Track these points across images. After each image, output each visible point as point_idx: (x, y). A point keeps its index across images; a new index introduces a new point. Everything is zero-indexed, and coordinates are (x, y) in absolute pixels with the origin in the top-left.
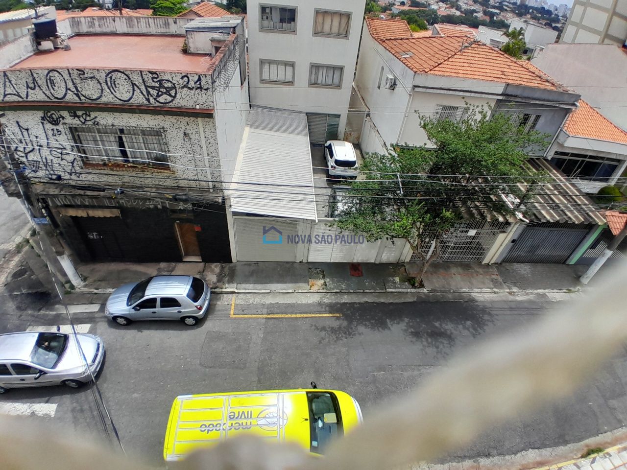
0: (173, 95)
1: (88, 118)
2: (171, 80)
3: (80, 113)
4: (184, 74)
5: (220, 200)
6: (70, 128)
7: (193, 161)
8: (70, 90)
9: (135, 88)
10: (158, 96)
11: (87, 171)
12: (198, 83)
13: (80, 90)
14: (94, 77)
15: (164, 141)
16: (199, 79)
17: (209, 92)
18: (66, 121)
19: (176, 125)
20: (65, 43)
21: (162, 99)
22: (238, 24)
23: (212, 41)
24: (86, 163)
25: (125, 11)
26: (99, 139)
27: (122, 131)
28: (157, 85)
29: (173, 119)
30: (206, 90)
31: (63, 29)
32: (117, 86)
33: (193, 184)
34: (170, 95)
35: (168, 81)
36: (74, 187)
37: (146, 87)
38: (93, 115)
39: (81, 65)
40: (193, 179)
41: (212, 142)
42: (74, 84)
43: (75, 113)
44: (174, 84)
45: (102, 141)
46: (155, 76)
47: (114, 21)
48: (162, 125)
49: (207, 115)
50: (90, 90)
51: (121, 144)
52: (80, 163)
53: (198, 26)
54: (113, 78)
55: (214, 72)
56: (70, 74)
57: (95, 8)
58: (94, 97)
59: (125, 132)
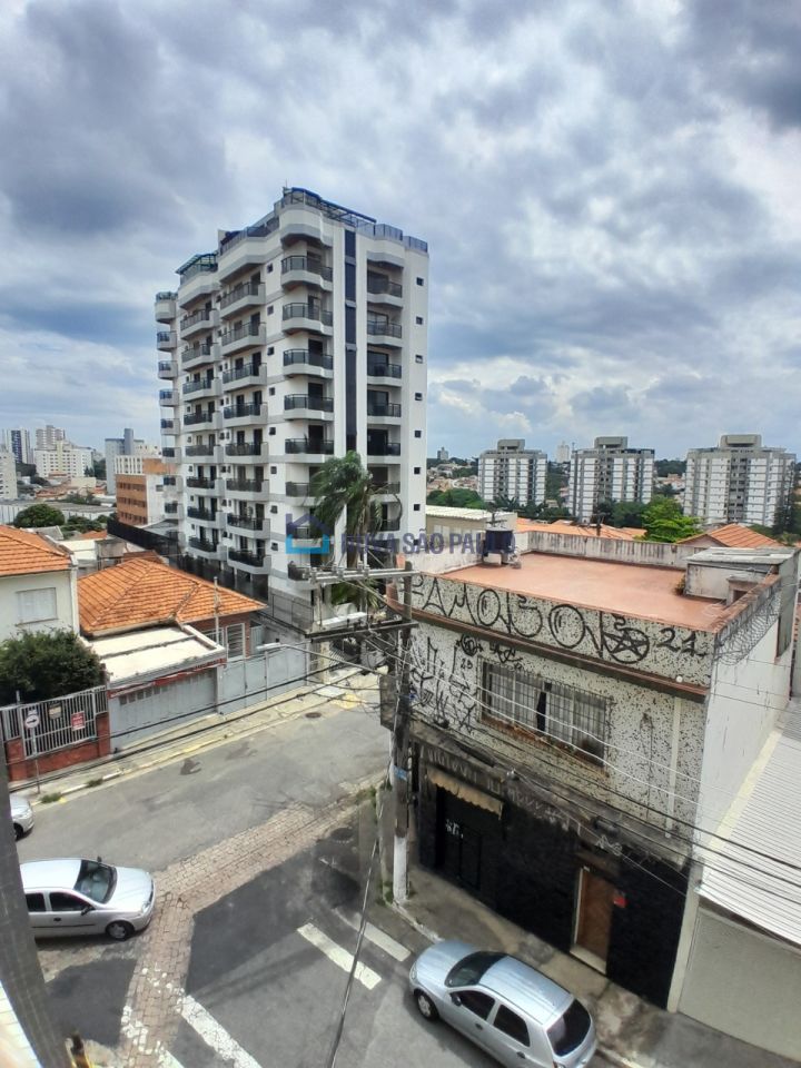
0: (642, 652)
1: (511, 658)
2: (643, 630)
3: (503, 648)
4: (666, 626)
5: (680, 862)
6: (485, 664)
7: (646, 767)
8: (502, 617)
9: (587, 633)
10: (617, 650)
11: (483, 727)
12: (689, 643)
13: (513, 619)
14: (536, 608)
15: (607, 718)
16: (693, 638)
17: (706, 660)
18: (483, 654)
19: (633, 699)
20: (516, 560)
21: (622, 656)
22: (786, 560)
23: (732, 581)
24: (486, 717)
25: (605, 529)
26: (514, 688)
27: (548, 686)
28: (620, 634)
29: (631, 689)
30: (702, 655)
31: (521, 543)
32: (563, 625)
33: (636, 811)
34: (637, 653)
35: (639, 632)
36: (458, 744)
37: (603, 634)
38: (518, 655)
39: (524, 590)
40: (637, 799)
41: (694, 745)
42: (509, 611)
43: (497, 647)
44: (646, 637)
45: (518, 693)
46: (621, 621)
47: (586, 542)
48: (611, 692)
49: (695, 696)
50: (526, 623)
51: (541, 707)
52: (479, 713)
53: (711, 559)
54: (561, 614)
55: (722, 630)
56: (508, 598)
57: (566, 522)
58: (528, 633)
59: (553, 689)
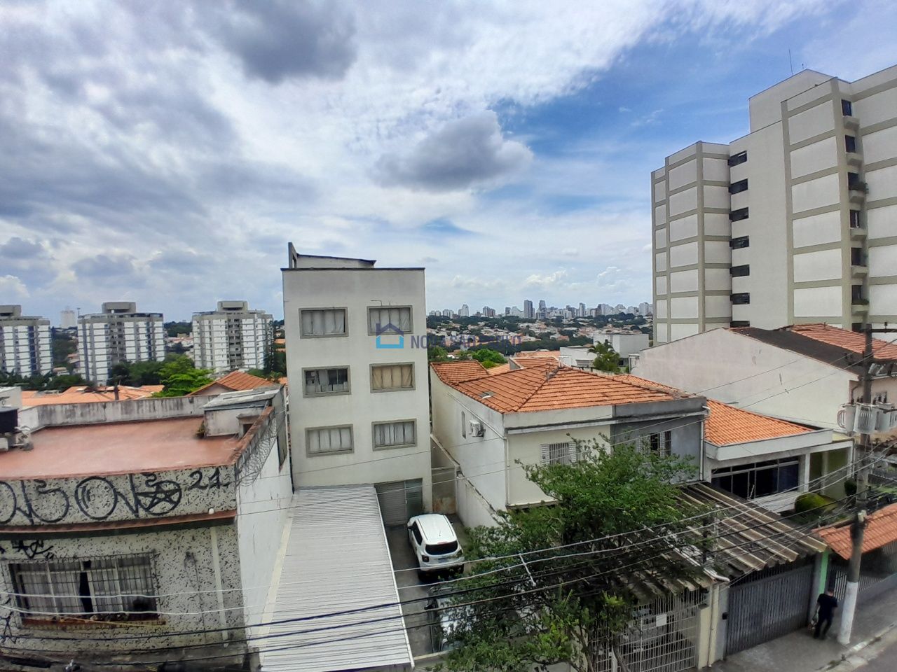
0: (176, 500)
1: (39, 550)
2: (174, 480)
3: (28, 543)
4: (194, 470)
5: (240, 661)
6: (11, 565)
7: (197, 599)
8: (19, 509)
9: (119, 498)
10: (152, 505)
11: (27, 632)
12: (215, 478)
13: (34, 508)
14: (58, 490)
15: (153, 571)
16: (217, 473)
17: (231, 488)
18: (6, 555)
19: (175, 544)
20: (27, 441)
21: (157, 509)
22: (275, 395)
23: (241, 418)
24: (27, 621)
25: (124, 390)
26: (50, 581)
27: (87, 565)
28: (153, 490)
29: (171, 536)
30: (227, 485)
31: (27, 422)
32: (92, 498)
33: (196, 640)
34: (171, 501)
35: (170, 482)
36: (7, 659)
37: (136, 495)
38: (47, 544)
39: (41, 473)
40: (194, 629)
41: (231, 562)
42: (27, 501)
43: (21, 543)
44: (178, 485)
45: (55, 583)
46: (152, 478)
47: (105, 407)
48: (152, 547)
49: (226, 520)
50: (50, 509)
51: (84, 589)
52: (19, 620)
53: (222, 403)
54: (88, 488)
55: (239, 460)
56: (23, 487)
57: (81, 389)
58: (54, 518)
59: (93, 565)
